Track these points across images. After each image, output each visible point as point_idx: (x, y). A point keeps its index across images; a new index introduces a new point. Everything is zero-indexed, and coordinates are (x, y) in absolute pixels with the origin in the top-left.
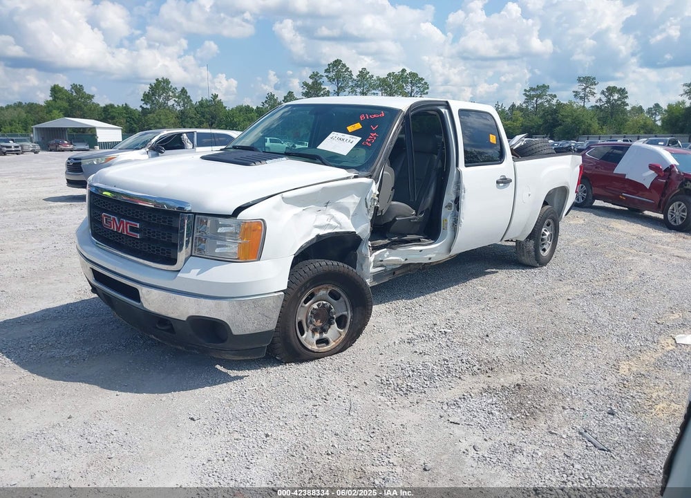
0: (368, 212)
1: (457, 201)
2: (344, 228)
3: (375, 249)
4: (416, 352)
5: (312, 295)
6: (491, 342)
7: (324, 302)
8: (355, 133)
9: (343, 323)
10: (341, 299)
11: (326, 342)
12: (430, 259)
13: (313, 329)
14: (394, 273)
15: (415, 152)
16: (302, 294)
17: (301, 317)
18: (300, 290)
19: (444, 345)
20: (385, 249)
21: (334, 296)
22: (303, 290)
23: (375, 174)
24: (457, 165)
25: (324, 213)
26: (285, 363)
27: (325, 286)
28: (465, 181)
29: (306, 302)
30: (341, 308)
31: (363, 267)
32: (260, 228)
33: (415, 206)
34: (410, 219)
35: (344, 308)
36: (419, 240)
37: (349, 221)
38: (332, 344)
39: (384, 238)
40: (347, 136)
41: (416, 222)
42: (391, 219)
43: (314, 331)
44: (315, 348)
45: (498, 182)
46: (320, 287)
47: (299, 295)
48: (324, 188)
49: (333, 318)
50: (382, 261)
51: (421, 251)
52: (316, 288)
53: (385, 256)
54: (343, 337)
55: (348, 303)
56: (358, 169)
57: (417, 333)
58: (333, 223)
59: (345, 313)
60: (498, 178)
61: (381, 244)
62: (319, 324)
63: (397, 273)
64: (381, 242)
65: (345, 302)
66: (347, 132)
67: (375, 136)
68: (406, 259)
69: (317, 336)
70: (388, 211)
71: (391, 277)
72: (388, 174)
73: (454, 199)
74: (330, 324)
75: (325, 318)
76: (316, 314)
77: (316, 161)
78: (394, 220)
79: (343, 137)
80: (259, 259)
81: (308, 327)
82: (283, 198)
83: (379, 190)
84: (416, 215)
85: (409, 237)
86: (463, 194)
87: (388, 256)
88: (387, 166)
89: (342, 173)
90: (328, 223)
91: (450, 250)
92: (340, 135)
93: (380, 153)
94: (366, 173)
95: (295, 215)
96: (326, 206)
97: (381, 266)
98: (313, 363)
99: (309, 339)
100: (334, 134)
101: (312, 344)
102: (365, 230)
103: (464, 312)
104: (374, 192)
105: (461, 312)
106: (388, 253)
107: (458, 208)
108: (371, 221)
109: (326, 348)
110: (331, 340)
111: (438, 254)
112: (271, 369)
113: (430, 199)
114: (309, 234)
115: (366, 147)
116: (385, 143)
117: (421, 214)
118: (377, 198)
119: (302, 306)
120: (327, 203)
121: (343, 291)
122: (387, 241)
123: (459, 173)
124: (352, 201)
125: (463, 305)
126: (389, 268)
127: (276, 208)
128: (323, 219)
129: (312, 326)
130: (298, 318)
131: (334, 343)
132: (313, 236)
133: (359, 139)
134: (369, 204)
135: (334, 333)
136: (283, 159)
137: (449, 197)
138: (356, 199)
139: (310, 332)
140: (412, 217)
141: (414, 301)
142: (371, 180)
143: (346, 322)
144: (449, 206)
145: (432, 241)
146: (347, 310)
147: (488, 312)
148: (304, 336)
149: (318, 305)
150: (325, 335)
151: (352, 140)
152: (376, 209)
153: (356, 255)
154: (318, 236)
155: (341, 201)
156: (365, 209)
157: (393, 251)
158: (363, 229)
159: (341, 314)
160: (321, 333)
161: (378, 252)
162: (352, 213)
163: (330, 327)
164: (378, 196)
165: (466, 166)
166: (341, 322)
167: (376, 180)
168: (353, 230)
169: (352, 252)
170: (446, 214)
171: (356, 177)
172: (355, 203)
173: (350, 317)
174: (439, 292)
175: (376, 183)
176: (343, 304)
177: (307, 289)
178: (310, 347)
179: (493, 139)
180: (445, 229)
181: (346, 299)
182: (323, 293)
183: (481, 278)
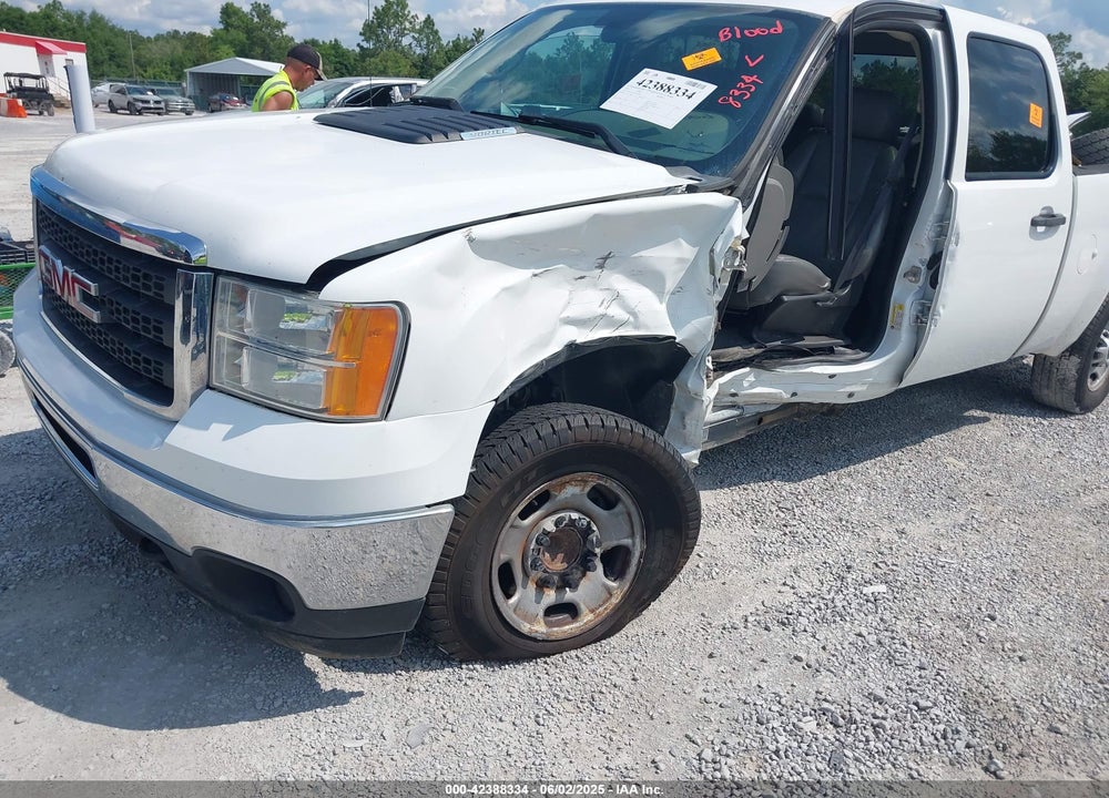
0: (715, 286)
1: (935, 262)
2: (647, 328)
3: (722, 367)
4: (798, 659)
5: (544, 498)
6: (992, 640)
7: (575, 516)
8: (700, 74)
9: (618, 566)
10: (619, 508)
11: (571, 610)
12: (851, 395)
13: (540, 579)
14: (760, 421)
15: (853, 136)
16: (515, 500)
17: (509, 549)
18: (508, 487)
19: (872, 639)
20: (747, 369)
21: (603, 498)
22: (517, 487)
23: (743, 185)
24: (948, 175)
25: (595, 286)
26: (461, 662)
27: (579, 476)
28: (963, 217)
29: (523, 515)
30: (617, 529)
31: (687, 421)
32: (392, 327)
33: (832, 271)
34: (815, 301)
35: (627, 528)
36: (830, 350)
37: (662, 308)
38: (587, 618)
39: (748, 341)
40: (680, 81)
41: (829, 308)
42: (769, 299)
43: (542, 585)
44: (539, 628)
45: (1034, 223)
46: (567, 478)
47: (504, 502)
48: (596, 217)
49: (596, 555)
50: (734, 395)
51: (832, 376)
52: (554, 482)
53: (746, 384)
54: (615, 601)
55: (636, 519)
56: (700, 166)
57: (804, 588)
58: (616, 311)
59: (627, 542)
60: (1036, 212)
61: (738, 357)
62: (558, 565)
63: (767, 420)
64: (737, 352)
65: (629, 515)
66: (682, 71)
67: (753, 82)
68: (794, 394)
69: (550, 597)
70: (766, 282)
71: (753, 429)
72: (778, 184)
73: (927, 256)
74: (586, 567)
75: (575, 550)
76: (552, 543)
77: (594, 141)
78: (778, 301)
79: (670, 83)
80: (385, 416)
81: (526, 574)
82: (471, 240)
83: (750, 227)
84: (831, 289)
85: (809, 341)
86: (952, 247)
87: (752, 386)
88: (776, 164)
89: (657, 175)
90: (601, 311)
91: (900, 379)
92: (663, 77)
93: (764, 128)
94: (719, 180)
95: (506, 289)
96: (601, 267)
97: (733, 407)
98: (529, 666)
99: (526, 608)
100: (647, 74)
101: (532, 619)
102: (700, 334)
103: (919, 529)
104: (737, 234)
105: (909, 528)
106: (752, 378)
107: (934, 281)
108: (720, 307)
109: (570, 628)
110: (582, 607)
111: (872, 384)
112: (424, 677)
113: (869, 252)
114: (545, 343)
115: (726, 110)
116: (778, 103)
117: (844, 286)
118: (741, 249)
119: (512, 526)
120: (606, 258)
121: (627, 488)
122: (753, 351)
123: (949, 194)
124: (673, 256)
125: (913, 509)
126: (750, 412)
127: (450, 268)
128: (589, 300)
129: (536, 575)
130: (502, 556)
131: (591, 617)
132: (556, 347)
133: (710, 88)
134: (720, 264)
135: (595, 591)
136: (507, 130)
137: (915, 253)
138: (686, 251)
139: (532, 587)
140: (822, 295)
141: (801, 486)
142: (731, 199)
143: (626, 564)
144: (914, 273)
145: (863, 354)
146: (632, 535)
147: (975, 538)
148: (513, 600)
149: (557, 523)
150: (569, 595)
151: (691, 90)
152: (737, 276)
153: (671, 392)
154: (572, 347)
155: (643, 253)
156: (708, 278)
157: (765, 375)
158: (696, 328)
159: (615, 543)
160: (560, 588)
161: (729, 376)
162: (670, 285)
163: (584, 575)
164: (745, 243)
165: (968, 179)
166: (615, 562)
167: (745, 199)
168: (671, 333)
169: (661, 383)
170: (903, 294)
171: (691, 189)
172: (681, 260)
173: (637, 554)
174: (859, 467)
175: (745, 208)
176: (623, 519)
177: (527, 485)
178: (525, 628)
179: (1036, 115)
180: (897, 326)
181: (633, 509)
182: (572, 491)
183: (951, 434)
